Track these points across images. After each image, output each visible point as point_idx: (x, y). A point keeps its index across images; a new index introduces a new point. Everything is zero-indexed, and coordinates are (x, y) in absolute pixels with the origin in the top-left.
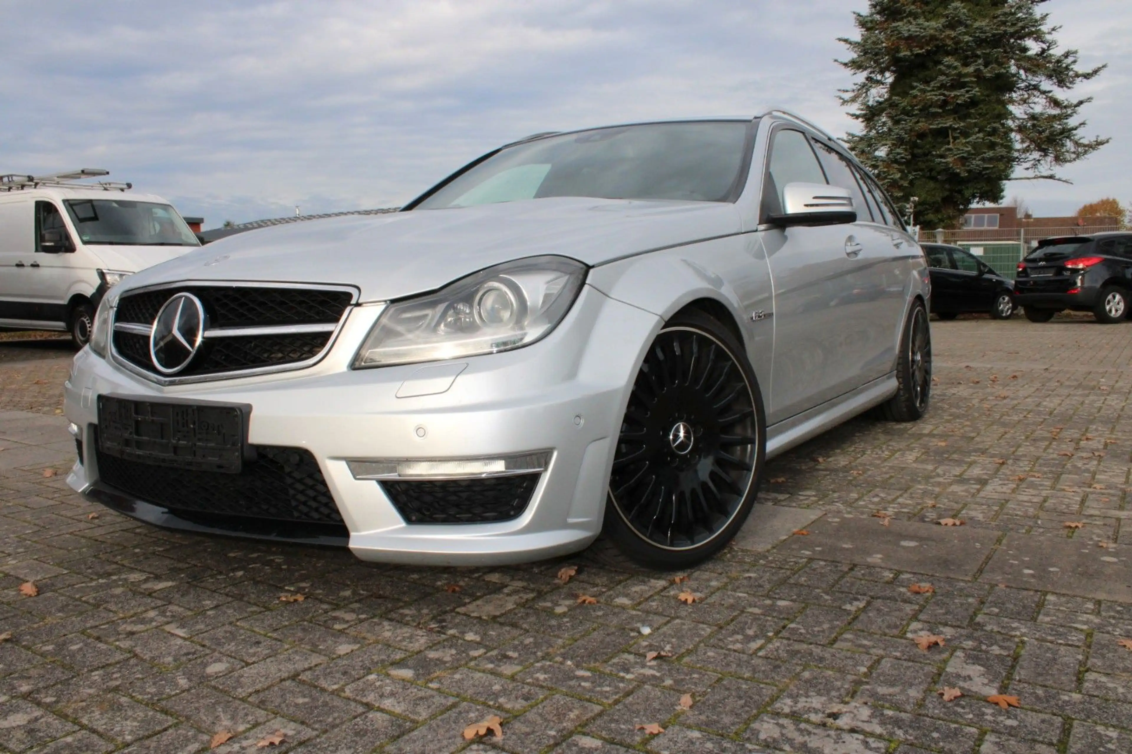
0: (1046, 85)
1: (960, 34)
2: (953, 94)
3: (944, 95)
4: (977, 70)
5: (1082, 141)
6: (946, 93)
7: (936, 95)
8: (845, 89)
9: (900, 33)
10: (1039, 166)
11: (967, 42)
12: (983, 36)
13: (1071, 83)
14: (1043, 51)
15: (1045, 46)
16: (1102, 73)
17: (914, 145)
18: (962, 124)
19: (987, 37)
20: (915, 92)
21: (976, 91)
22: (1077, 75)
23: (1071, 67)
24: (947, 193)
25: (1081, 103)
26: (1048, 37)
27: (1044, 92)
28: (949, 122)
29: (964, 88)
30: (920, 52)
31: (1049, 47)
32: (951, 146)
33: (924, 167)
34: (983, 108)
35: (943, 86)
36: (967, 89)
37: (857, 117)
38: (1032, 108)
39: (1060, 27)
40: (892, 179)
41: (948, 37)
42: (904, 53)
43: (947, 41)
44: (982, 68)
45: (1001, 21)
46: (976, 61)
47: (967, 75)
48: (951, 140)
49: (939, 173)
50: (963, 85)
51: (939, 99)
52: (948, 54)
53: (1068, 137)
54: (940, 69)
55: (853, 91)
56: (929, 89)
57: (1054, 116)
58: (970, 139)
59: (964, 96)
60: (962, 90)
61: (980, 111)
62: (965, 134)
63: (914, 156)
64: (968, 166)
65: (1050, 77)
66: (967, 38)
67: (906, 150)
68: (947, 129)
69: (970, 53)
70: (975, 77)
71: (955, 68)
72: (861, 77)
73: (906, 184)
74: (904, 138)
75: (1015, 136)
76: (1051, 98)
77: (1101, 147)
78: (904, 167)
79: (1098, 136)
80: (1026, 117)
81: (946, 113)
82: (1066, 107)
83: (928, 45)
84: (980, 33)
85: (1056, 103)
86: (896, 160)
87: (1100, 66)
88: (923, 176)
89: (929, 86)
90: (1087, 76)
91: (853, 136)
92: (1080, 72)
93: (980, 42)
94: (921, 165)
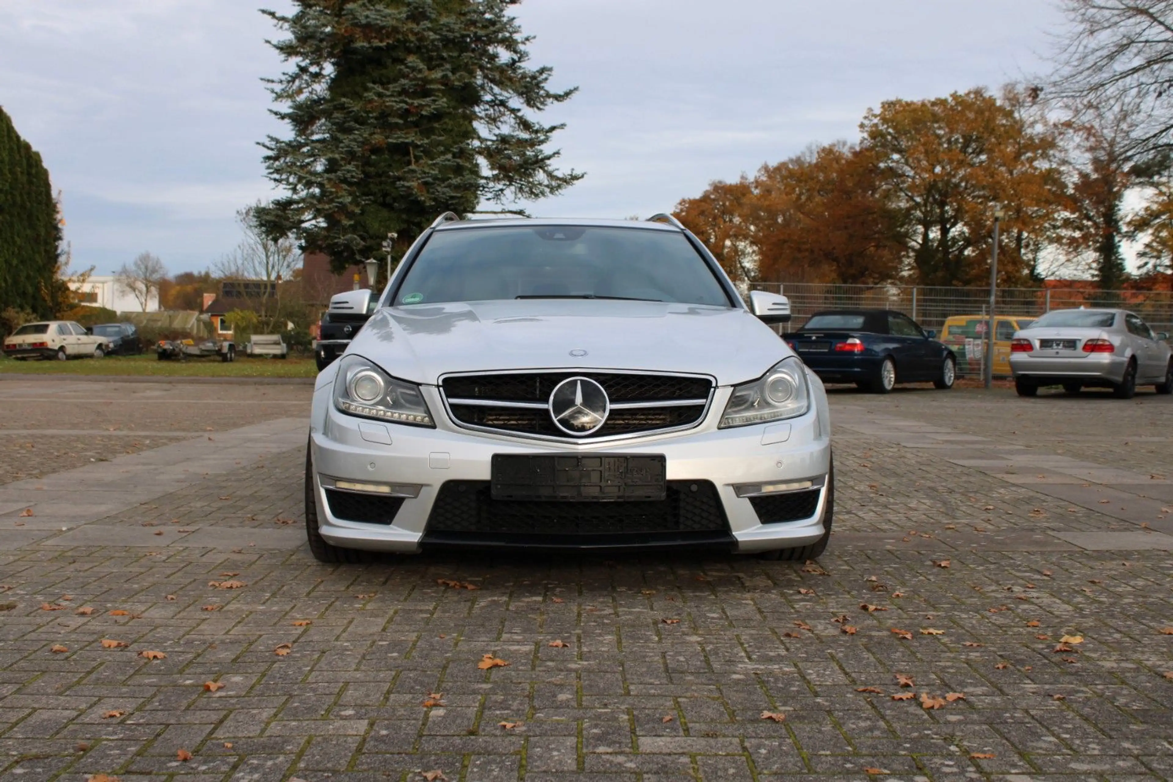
0: (516, 102)
1: (424, 30)
2: (416, 102)
3: (406, 103)
4: (445, 77)
5: (556, 173)
6: (409, 101)
7: (396, 101)
8: (270, 78)
9: (355, 18)
10: (502, 197)
11: (433, 41)
12: (451, 35)
13: (542, 103)
14: (514, 62)
15: (516, 57)
16: (574, 96)
17: (367, 163)
18: (426, 141)
19: (455, 37)
20: (370, 95)
21: (443, 102)
22: (548, 95)
23: (542, 85)
24: (405, 226)
25: (553, 129)
26: (521, 47)
27: (513, 111)
28: (411, 137)
29: (429, 96)
30: (381, 44)
31: (520, 58)
32: (413, 167)
33: (376, 190)
34: (449, 123)
35: (404, 92)
36: (433, 98)
37: (283, 117)
38: (499, 128)
39: (534, 37)
40: (341, 203)
41: (411, 31)
42: (361, 44)
43: (410, 35)
44: (450, 74)
45: (470, 20)
46: (442, 65)
47: (432, 81)
48: (413, 160)
49: (395, 200)
50: (426, 93)
51: (401, 108)
52: (409, 51)
53: (541, 167)
54: (401, 70)
55: (281, 82)
56: (388, 93)
57: (526, 141)
58: (438, 160)
59: (430, 106)
60: (428, 99)
61: (445, 126)
62: (428, 153)
63: (367, 175)
64: (433, 193)
65: (521, 94)
66: (432, 35)
67: (357, 167)
68: (407, 144)
69: (435, 54)
70: (443, 84)
71: (420, 71)
72: (292, 64)
73: (357, 211)
74: (355, 152)
75: (482, 161)
76: (521, 118)
77: (575, 182)
78: (355, 188)
79: (573, 169)
80: (494, 138)
81: (407, 126)
82: (537, 132)
83: (388, 38)
84: (448, 31)
85: (525, 125)
86: (346, 179)
87: (572, 88)
88: (375, 202)
89: (387, 89)
90: (558, 98)
91: (277, 141)
92: (552, 92)
93: (447, 42)
94: (374, 188)
